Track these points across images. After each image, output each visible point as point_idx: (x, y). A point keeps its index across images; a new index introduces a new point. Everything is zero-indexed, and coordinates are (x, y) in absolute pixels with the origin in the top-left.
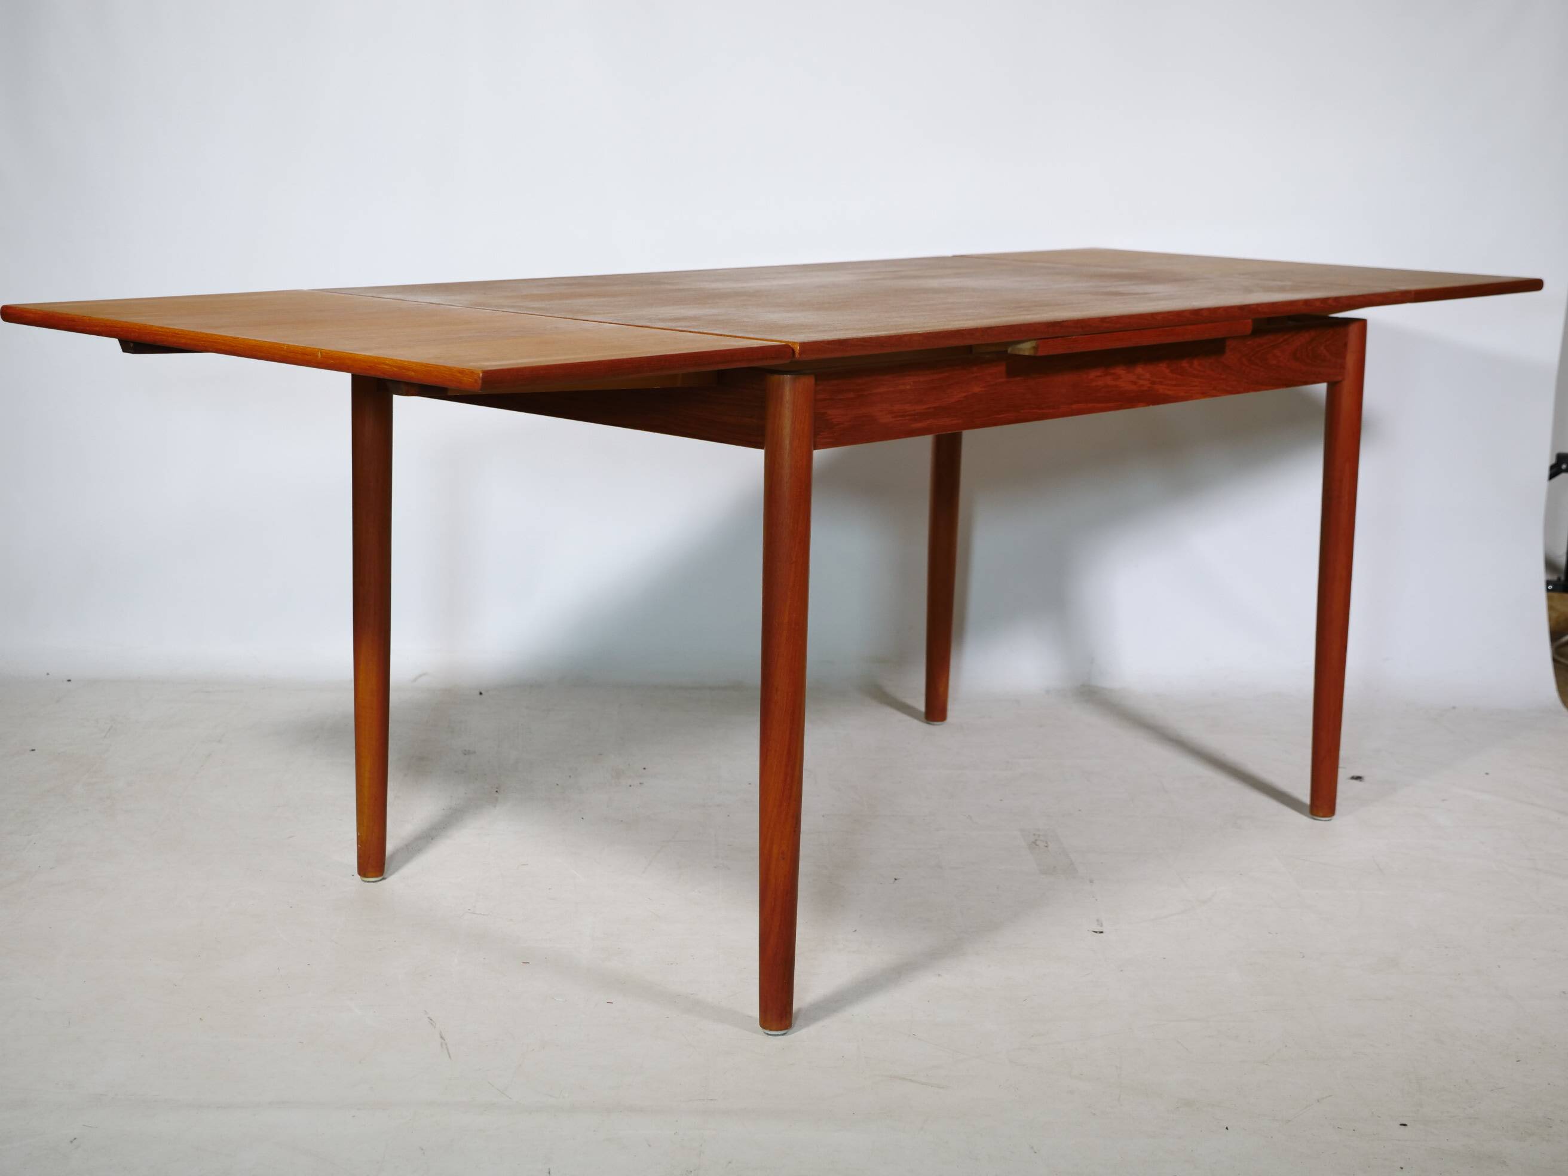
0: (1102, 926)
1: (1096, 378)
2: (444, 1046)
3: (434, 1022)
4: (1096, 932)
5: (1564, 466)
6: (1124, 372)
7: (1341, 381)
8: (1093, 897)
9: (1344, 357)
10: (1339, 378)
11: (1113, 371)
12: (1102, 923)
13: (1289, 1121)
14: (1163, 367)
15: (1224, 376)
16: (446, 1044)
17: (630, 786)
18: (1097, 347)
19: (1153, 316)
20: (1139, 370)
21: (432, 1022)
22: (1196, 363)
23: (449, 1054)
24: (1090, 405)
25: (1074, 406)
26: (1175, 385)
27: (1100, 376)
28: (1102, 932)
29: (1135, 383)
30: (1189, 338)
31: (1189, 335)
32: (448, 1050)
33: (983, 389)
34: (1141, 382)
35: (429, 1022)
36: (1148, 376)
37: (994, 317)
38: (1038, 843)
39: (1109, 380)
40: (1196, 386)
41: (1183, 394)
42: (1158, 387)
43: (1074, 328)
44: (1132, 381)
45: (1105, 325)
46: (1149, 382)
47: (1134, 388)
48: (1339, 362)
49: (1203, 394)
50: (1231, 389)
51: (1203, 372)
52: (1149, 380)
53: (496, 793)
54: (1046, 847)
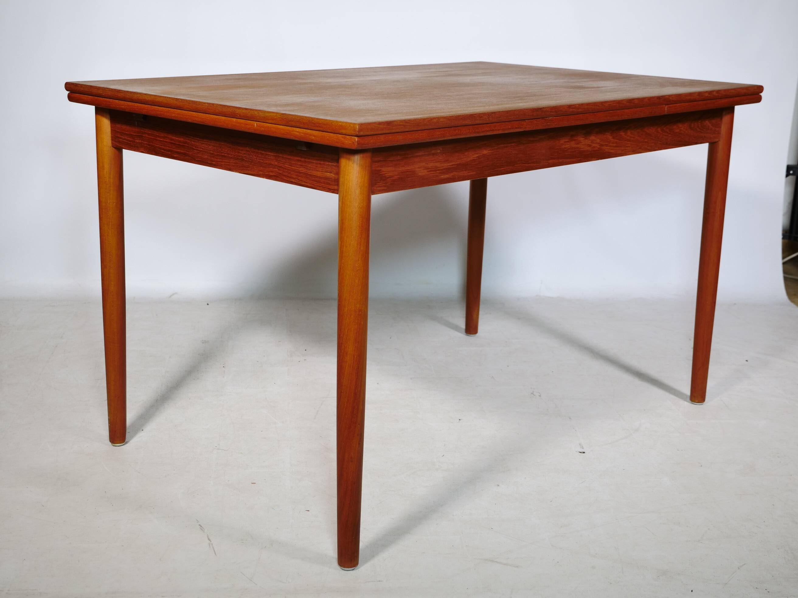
0: (583, 448)
1: (565, 143)
2: (211, 546)
3: (203, 528)
4: (581, 452)
5: (791, 172)
6: (583, 139)
7: (718, 142)
8: (574, 429)
9: (721, 127)
10: (717, 140)
11: (576, 138)
12: (583, 447)
13: (726, 584)
14: (609, 136)
15: (646, 140)
16: (212, 544)
17: (299, 361)
18: (565, 124)
19: (603, 103)
20: (593, 138)
21: (201, 528)
22: (629, 133)
23: (214, 551)
24: (561, 160)
25: (551, 161)
26: (616, 147)
27: (568, 142)
28: (584, 453)
29: (590, 146)
30: (625, 117)
31: (627, 115)
32: (213, 549)
33: (490, 152)
34: (594, 145)
35: (200, 528)
36: (598, 141)
37: (498, 105)
38: (535, 393)
39: (573, 144)
40: (629, 147)
41: (620, 152)
42: (604, 148)
43: (551, 112)
44: (588, 145)
45: (571, 110)
46: (599, 145)
47: (589, 149)
48: (717, 130)
49: (633, 151)
50: (650, 148)
51: (634, 138)
52: (599, 144)
53: (224, 368)
54: (540, 396)
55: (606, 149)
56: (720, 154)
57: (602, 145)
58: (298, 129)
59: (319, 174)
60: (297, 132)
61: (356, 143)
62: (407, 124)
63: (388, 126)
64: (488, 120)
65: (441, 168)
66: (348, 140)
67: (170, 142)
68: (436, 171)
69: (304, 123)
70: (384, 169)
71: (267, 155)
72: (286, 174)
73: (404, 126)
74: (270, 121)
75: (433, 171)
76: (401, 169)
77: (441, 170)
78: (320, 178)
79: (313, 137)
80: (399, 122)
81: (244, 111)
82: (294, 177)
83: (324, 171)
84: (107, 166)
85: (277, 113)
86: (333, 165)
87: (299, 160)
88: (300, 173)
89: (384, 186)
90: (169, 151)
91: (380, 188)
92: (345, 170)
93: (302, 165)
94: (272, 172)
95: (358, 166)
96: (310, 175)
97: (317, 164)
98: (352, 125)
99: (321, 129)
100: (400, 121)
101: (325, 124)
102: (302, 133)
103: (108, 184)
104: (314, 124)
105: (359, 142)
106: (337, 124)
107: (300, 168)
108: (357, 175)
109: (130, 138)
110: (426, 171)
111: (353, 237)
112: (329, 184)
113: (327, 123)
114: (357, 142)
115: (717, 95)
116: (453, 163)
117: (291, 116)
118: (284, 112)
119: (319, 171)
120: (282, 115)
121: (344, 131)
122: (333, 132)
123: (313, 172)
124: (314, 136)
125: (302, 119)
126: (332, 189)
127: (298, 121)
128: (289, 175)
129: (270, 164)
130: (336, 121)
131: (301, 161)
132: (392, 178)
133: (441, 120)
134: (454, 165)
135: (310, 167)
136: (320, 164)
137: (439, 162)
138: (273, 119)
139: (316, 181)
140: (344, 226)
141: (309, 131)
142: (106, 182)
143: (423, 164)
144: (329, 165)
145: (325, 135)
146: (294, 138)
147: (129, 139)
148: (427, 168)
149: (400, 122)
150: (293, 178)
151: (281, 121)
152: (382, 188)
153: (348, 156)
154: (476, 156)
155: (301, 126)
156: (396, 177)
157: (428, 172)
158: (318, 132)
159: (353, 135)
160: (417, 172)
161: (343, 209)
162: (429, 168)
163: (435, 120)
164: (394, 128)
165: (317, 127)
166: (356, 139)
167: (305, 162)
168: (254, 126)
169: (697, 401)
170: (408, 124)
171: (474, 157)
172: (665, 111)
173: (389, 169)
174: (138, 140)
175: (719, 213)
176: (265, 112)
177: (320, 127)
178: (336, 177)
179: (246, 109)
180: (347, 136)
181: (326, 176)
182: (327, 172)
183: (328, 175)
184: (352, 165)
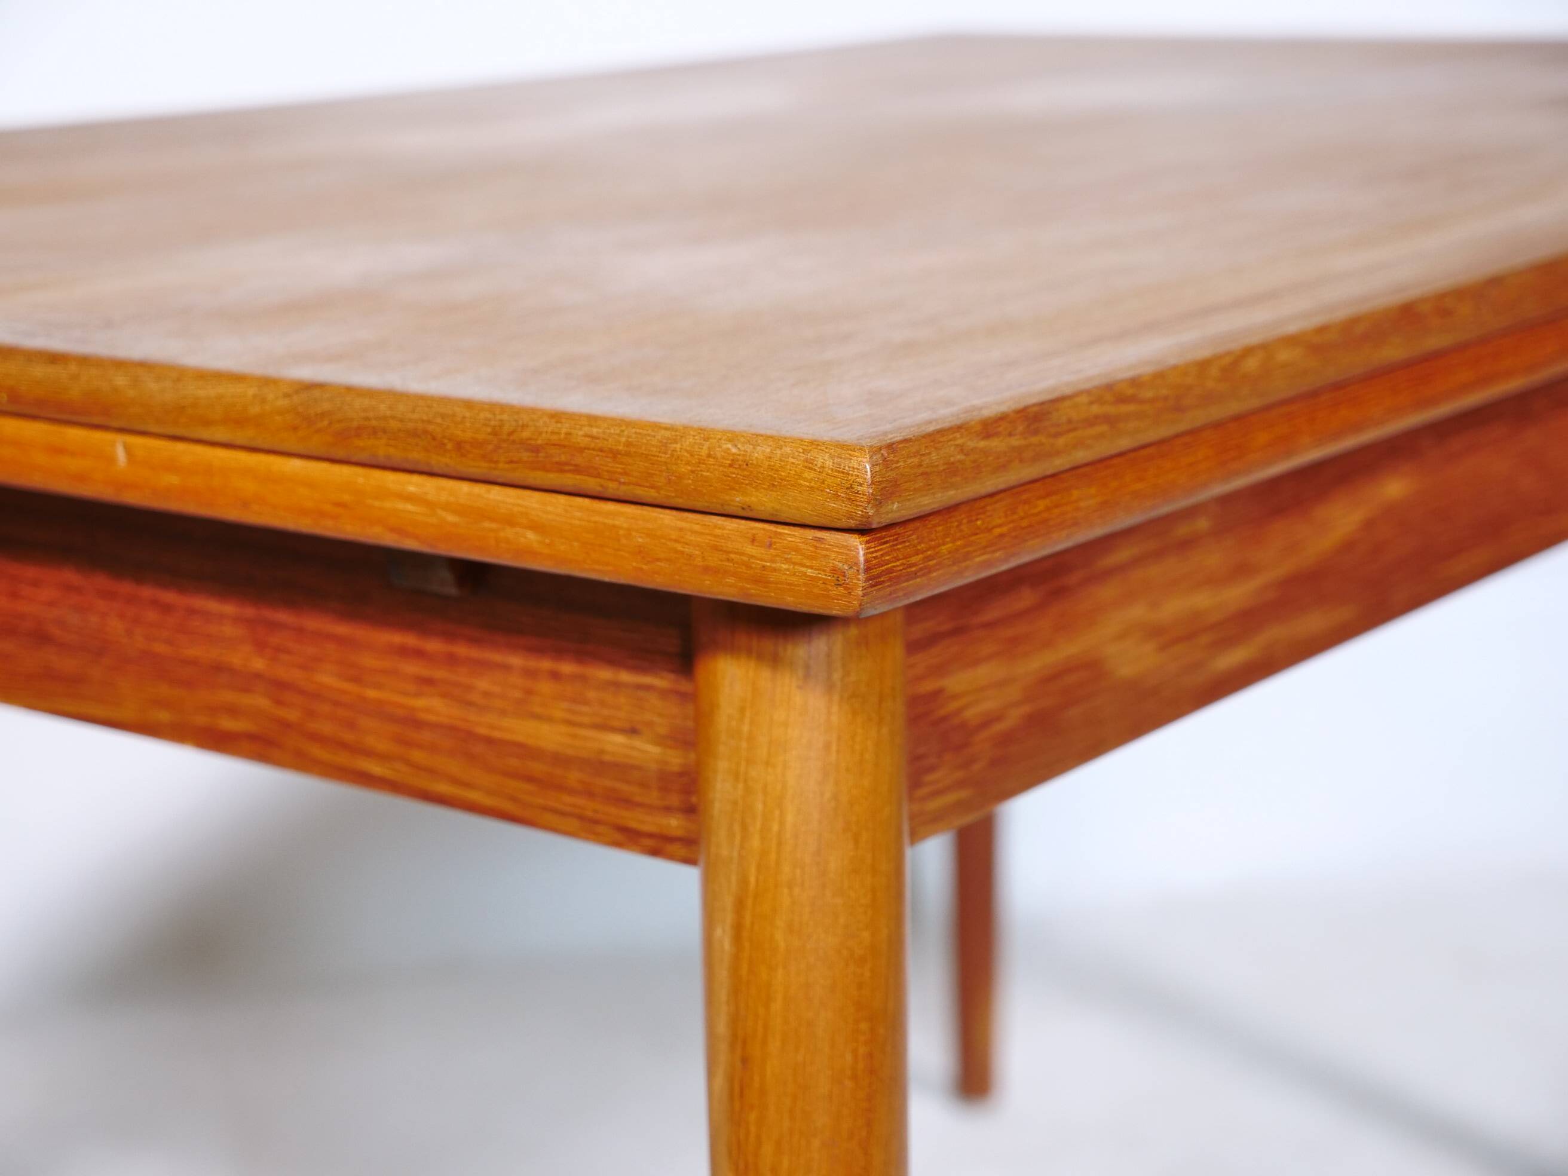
58: (416, 478)
59: (549, 736)
60: (409, 498)
61: (862, 576)
63: (1034, 440)
66: (794, 556)
69: (459, 446)
70: (957, 682)
71: (192, 611)
72: (327, 728)
73: (1110, 420)
74: (220, 434)
75: (1180, 640)
76: (1035, 666)
78: (559, 760)
79: (531, 536)
80: (1084, 399)
81: (39, 371)
82: (382, 746)
83: (586, 720)
85: (267, 382)
86: (648, 688)
87: (404, 652)
88: (418, 724)
89: (961, 784)
92: (746, 728)
93: (429, 682)
94: (233, 711)
95: (836, 697)
96: (490, 741)
97: (531, 674)
98: (824, 460)
99: (591, 484)
100: (1088, 392)
101: (614, 454)
102: (447, 507)
104: (536, 450)
105: (875, 572)
106: (704, 452)
107: (418, 695)
108: (833, 757)
111: (816, 1143)
112: (627, 802)
113: (629, 444)
114: (867, 569)
117: (366, 402)
118: (306, 373)
119: (550, 720)
120: (297, 392)
121: (763, 500)
122: (679, 502)
123: (507, 722)
124: (536, 527)
125: (443, 416)
126: (651, 836)
127: (414, 434)
128: (348, 736)
129: (218, 668)
130: (701, 430)
131: (419, 654)
133: (1284, 355)
134: (1271, 585)
135: (487, 694)
136: (555, 676)
138: (239, 421)
139: (530, 779)
140: (757, 1078)
141: (496, 494)
143: (1137, 612)
144: (617, 685)
145: (619, 522)
146: (390, 540)
148: (1154, 632)
149: (1091, 403)
150: (369, 753)
151: (295, 429)
152: (950, 798)
153: (768, 644)
155: (438, 461)
156: (1014, 718)
157: (1159, 649)
158: (562, 499)
159: (838, 525)
160: (1110, 665)
161: (744, 971)
163: (1251, 364)
164: (1061, 441)
165: (560, 467)
166: (858, 546)
167: (452, 660)
168: (111, 460)
170: (1131, 408)
173: (985, 673)
176: (179, 374)
177: (577, 470)
178: (675, 760)
179: (54, 358)
180: (785, 530)
181: (602, 752)
182: (605, 727)
183: (615, 743)
184: (798, 698)
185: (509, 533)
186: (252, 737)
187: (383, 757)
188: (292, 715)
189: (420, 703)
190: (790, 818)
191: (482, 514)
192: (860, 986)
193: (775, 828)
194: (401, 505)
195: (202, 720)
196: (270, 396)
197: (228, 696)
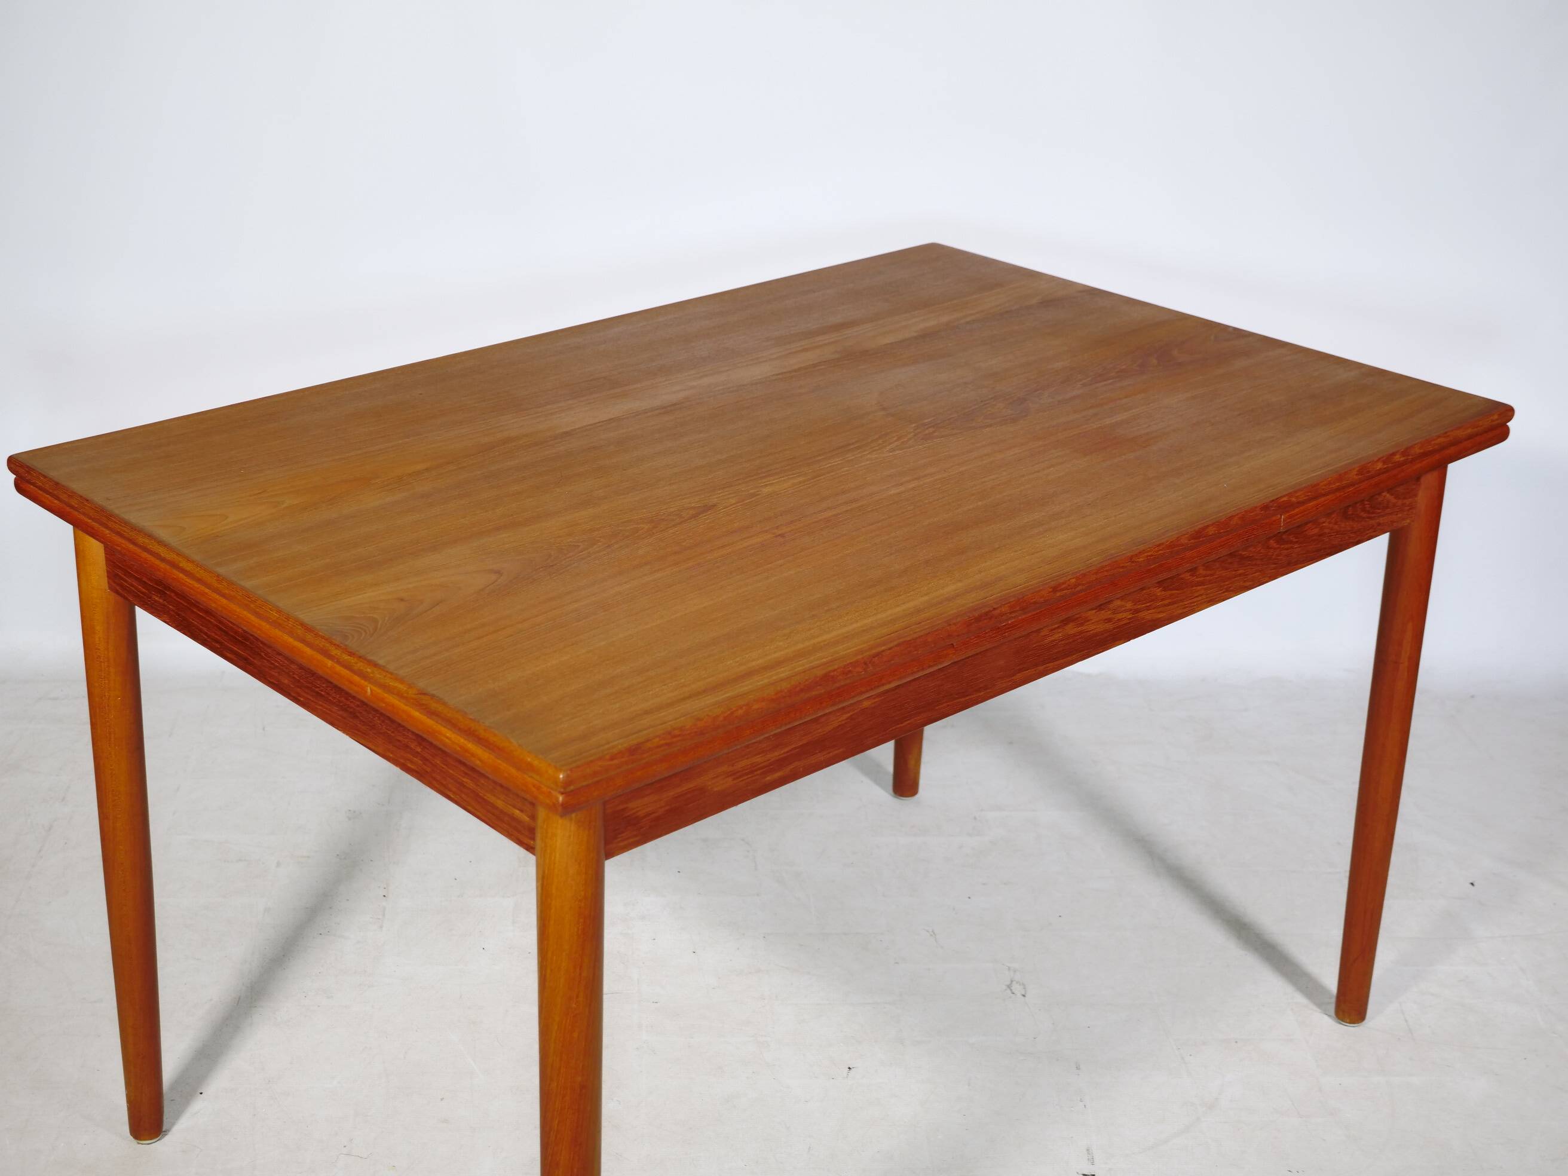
1: (1051, 632)
7: (1408, 525)
8: (1081, 1101)
9: (1415, 496)
10: (1408, 522)
11: (1077, 616)
14: (1153, 589)
15: (1241, 571)
22: (1201, 569)
24: (1042, 668)
25: (1019, 676)
26: (1169, 604)
27: (1058, 628)
29: (1109, 620)
34: (1120, 616)
38: (1014, 986)
41: (1180, 611)
42: (1141, 615)
43: (1011, 613)
44: (1106, 620)
45: (1058, 594)
46: (1131, 612)
47: (1109, 626)
48: (1408, 503)
49: (1209, 602)
50: (1250, 583)
51: (1212, 575)
52: (1131, 610)
53: (385, 898)
54: (1024, 996)
55: (1147, 615)
56: (1413, 549)
57: (1137, 611)
58: (450, 732)
59: (500, 804)
61: (560, 806)
62: (675, 740)
64: (863, 673)
65: (765, 764)
66: (543, 795)
67: (217, 626)
68: (752, 772)
70: (633, 804)
72: (438, 777)
74: (396, 696)
75: (747, 774)
76: (672, 793)
77: (765, 767)
78: (502, 812)
81: (346, 657)
83: (509, 802)
84: (99, 628)
85: (410, 686)
88: (464, 786)
89: (635, 835)
90: (217, 641)
91: (626, 842)
94: (412, 762)
95: (573, 822)
96: (484, 799)
98: (551, 772)
99: (494, 753)
100: (660, 736)
101: (499, 749)
103: (104, 662)
105: (565, 805)
106: (522, 757)
109: (143, 588)
110: (730, 779)
112: (520, 832)
113: (503, 748)
114: (562, 804)
115: (1402, 459)
116: (793, 746)
117: (436, 705)
119: (500, 799)
120: (419, 694)
121: (536, 776)
122: (516, 767)
123: (488, 795)
125: (457, 719)
126: (526, 844)
128: (443, 782)
129: (407, 746)
132: (653, 816)
134: (795, 748)
135: (483, 784)
137: (759, 754)
138: (401, 696)
139: (494, 815)
142: (99, 657)
143: (724, 768)
145: (502, 767)
147: (140, 587)
148: (732, 774)
150: (451, 790)
151: (417, 705)
152: (632, 840)
154: (844, 718)
155: (456, 730)
156: (661, 811)
157: (734, 779)
158: (487, 754)
159: (554, 789)
160: (709, 788)
162: (739, 772)
164: (645, 755)
165: (486, 746)
166: (561, 797)
168: (367, 691)
169: (1348, 1021)
171: (840, 720)
172: (1281, 527)
173: (646, 800)
174: (157, 596)
175: (1406, 664)
176: (386, 673)
177: (490, 749)
178: (532, 823)
179: (350, 653)
180: (543, 786)
181: (513, 814)
182: (514, 807)
183: (517, 812)
184: (560, 821)
185: (473, 759)
186: (416, 772)
187: (454, 793)
188: (429, 770)
189: (464, 780)
190: (558, 855)
191: (467, 751)
192: (580, 908)
193: (553, 858)
194: (445, 739)
195: (402, 761)
196: (410, 693)
197: (410, 756)
